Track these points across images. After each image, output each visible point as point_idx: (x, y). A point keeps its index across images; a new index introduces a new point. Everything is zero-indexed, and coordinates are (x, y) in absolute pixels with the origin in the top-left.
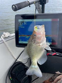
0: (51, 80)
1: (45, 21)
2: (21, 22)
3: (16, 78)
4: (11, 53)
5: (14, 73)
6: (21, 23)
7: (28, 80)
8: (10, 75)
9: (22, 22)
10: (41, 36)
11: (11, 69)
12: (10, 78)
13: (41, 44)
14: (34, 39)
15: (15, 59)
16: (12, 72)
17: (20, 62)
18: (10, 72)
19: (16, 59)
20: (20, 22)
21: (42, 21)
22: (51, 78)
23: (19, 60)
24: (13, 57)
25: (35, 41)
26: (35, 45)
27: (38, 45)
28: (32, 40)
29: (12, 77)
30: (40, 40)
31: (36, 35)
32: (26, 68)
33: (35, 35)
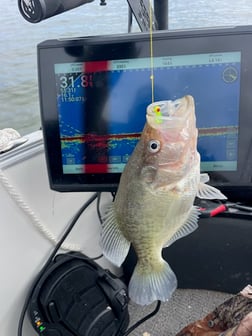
0: (216, 321)
1: (178, 67)
2: (68, 75)
3: (61, 323)
4: (30, 217)
5: (52, 304)
6: (69, 82)
7: (113, 323)
8: (36, 313)
9: (74, 74)
10: (181, 148)
11: (39, 286)
12: (35, 326)
13: (181, 184)
14: (148, 163)
15: (51, 241)
16: (41, 300)
17: (72, 252)
18: (34, 301)
19: (57, 242)
20: (62, 75)
21: (165, 68)
22: (216, 313)
23: (69, 246)
24: (43, 234)
25: (155, 171)
26: (153, 193)
27: (169, 187)
28: (140, 169)
29: (44, 320)
30: (176, 165)
31: (158, 143)
32: (101, 274)
33: (154, 146)
